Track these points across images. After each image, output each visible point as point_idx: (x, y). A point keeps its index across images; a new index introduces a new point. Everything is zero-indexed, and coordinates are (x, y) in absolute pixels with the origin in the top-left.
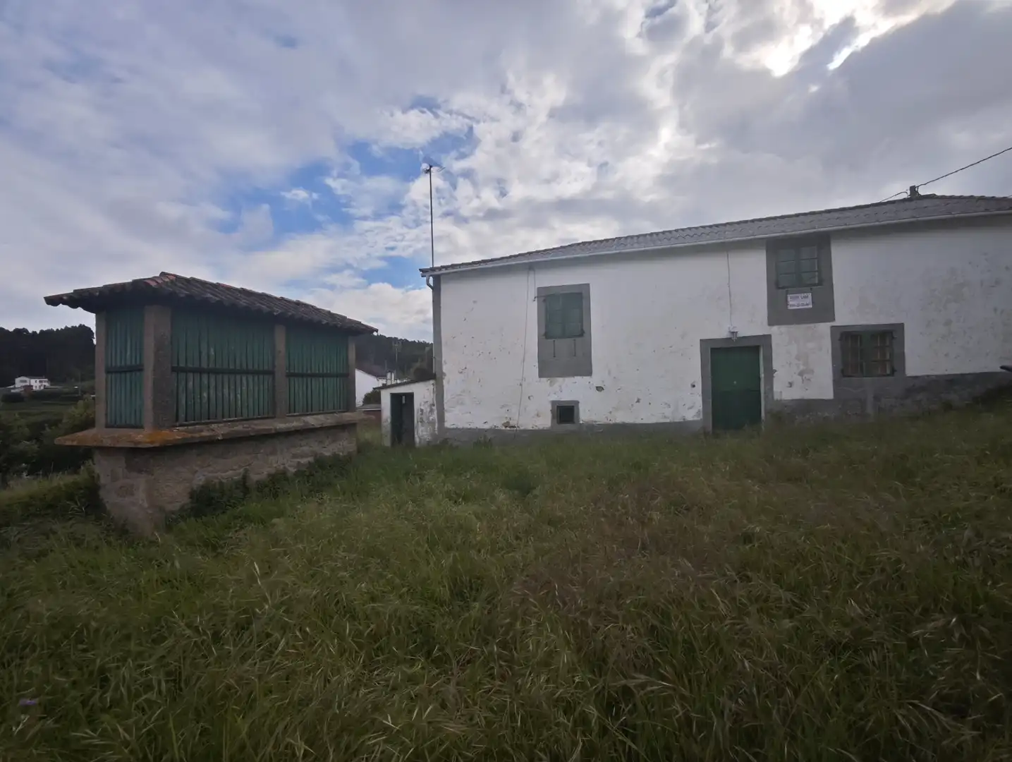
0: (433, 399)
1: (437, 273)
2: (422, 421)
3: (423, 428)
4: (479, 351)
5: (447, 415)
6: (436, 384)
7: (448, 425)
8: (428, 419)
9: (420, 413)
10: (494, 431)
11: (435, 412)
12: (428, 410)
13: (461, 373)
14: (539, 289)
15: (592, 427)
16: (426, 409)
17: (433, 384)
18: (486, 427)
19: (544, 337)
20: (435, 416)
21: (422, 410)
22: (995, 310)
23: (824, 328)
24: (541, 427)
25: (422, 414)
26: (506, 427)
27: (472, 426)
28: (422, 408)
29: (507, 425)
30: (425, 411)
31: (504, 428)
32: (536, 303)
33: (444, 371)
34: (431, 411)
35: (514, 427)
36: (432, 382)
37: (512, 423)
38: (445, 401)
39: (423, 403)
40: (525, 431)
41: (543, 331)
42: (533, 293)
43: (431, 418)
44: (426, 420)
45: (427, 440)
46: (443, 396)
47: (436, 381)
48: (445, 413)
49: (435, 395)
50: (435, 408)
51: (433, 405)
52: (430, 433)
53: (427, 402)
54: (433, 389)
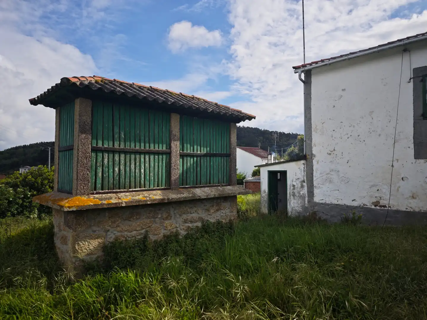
0: (304, 176)
1: (308, 67)
2: (294, 195)
3: (295, 201)
4: (348, 134)
5: (316, 191)
6: (307, 164)
7: (317, 199)
8: (299, 193)
9: (292, 188)
10: (363, 208)
11: (306, 188)
12: (300, 185)
13: (330, 154)
14: (415, 70)
16: (298, 184)
17: (304, 164)
18: (355, 204)
19: (422, 117)
20: (305, 191)
21: (294, 186)
24: (417, 210)
25: (294, 189)
26: (375, 206)
27: (340, 202)
28: (294, 183)
29: (376, 204)
30: (296, 186)
31: (373, 207)
32: (412, 84)
33: (313, 152)
34: (302, 186)
35: (385, 206)
36: (303, 162)
37: (382, 202)
38: (314, 179)
39: (294, 180)
40: (398, 212)
41: (421, 111)
42: (408, 74)
43: (301, 193)
44: (297, 195)
45: (298, 211)
46: (312, 174)
47: (306, 162)
48: (315, 189)
49: (305, 173)
50: (305, 184)
51: (304, 181)
52: (301, 205)
53: (298, 179)
54: (304, 168)
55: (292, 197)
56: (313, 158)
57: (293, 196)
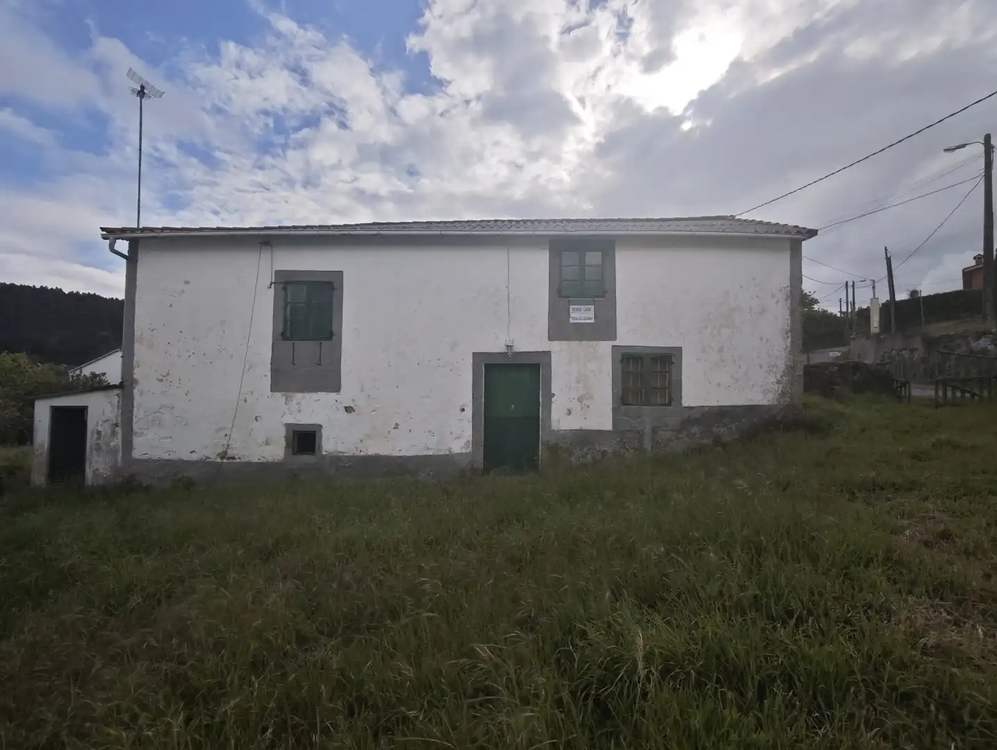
0: (117, 417)
2: (98, 448)
3: (99, 458)
4: (188, 351)
5: (137, 441)
6: (123, 396)
7: (136, 454)
8: (108, 445)
9: (96, 436)
10: (205, 463)
11: (120, 435)
12: (109, 431)
13: (161, 380)
14: (278, 273)
15: (337, 459)
16: (105, 429)
17: (118, 395)
18: (194, 457)
19: (281, 338)
20: (117, 442)
21: (99, 433)
22: (761, 339)
23: (605, 347)
24: (270, 459)
25: (99, 438)
26: (222, 458)
27: (173, 457)
28: (100, 429)
29: (223, 455)
30: (103, 434)
31: (219, 460)
32: (272, 291)
33: (135, 376)
34: (114, 434)
35: (233, 458)
36: (118, 392)
37: (230, 453)
38: (135, 420)
39: (101, 422)
40: (249, 464)
41: (281, 329)
42: (268, 278)
43: (112, 444)
44: (104, 447)
45: (105, 476)
46: (132, 411)
47: (123, 391)
48: (134, 437)
49: (120, 411)
50: (119, 430)
51: (116, 425)
52: (109, 465)
53: (107, 421)
54: (118, 402)
55: (95, 453)
56: (134, 386)
57: (96, 450)
